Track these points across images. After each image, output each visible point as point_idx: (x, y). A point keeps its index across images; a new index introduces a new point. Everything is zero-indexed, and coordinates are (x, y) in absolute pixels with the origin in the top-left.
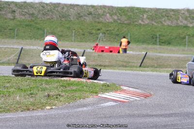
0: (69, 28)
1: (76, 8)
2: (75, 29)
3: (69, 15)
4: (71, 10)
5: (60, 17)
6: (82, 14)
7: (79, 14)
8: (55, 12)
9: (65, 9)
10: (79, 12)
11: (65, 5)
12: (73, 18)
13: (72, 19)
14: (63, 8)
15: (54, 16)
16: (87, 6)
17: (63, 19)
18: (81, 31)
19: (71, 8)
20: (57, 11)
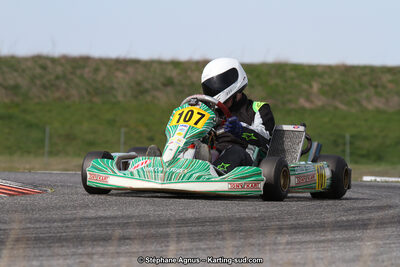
0: (112, 123)
1: (130, 70)
2: (127, 126)
3: (112, 88)
4: (120, 75)
5: (88, 92)
6: (147, 85)
7: (139, 84)
8: (77, 80)
9: (103, 72)
10: (140, 78)
11: (104, 62)
12: (125, 95)
14: (97, 70)
15: (74, 92)
16: (161, 63)
17: (97, 100)
18: (144, 130)
19: (117, 69)
20: (82, 77)
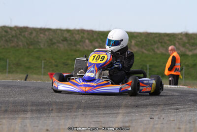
0: (38, 58)
1: (47, 33)
2: (45, 60)
3: (39, 42)
4: (42, 35)
5: (27, 44)
6: (54, 41)
7: (51, 40)
8: (21, 38)
9: (34, 34)
10: (51, 37)
11: (34, 29)
12: (44, 45)
13: (42, 46)
14: (31, 33)
15: (20, 43)
16: (61, 30)
17: (31, 47)
18: (53, 61)
19: (41, 33)
20: (24, 37)
